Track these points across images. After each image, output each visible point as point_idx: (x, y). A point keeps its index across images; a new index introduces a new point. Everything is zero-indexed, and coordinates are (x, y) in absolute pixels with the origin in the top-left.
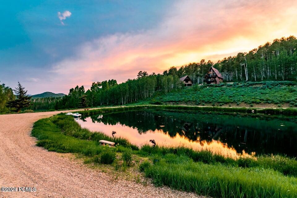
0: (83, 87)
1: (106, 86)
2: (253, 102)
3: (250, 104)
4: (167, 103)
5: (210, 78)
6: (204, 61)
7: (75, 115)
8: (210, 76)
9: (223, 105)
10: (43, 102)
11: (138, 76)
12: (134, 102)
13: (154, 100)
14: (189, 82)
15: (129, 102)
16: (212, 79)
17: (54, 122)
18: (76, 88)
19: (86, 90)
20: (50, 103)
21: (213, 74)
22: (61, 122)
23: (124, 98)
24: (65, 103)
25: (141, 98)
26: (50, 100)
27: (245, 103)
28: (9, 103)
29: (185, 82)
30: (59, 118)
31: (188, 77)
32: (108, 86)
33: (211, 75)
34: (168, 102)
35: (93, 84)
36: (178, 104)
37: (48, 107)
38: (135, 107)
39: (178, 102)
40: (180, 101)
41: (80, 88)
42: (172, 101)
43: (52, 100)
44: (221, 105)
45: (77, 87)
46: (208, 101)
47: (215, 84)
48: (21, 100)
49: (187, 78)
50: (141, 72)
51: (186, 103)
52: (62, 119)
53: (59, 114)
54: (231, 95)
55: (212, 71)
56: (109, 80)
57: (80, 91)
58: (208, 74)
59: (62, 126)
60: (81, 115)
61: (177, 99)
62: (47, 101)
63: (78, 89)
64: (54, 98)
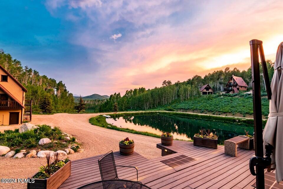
0: (119, 93)
1: (136, 93)
2: (247, 113)
3: (244, 114)
4: (177, 110)
5: (231, 86)
6: (229, 69)
7: (107, 116)
8: (232, 85)
9: (222, 114)
10: (91, 103)
11: (163, 84)
12: (154, 107)
13: (169, 108)
14: (209, 90)
15: (150, 108)
16: (233, 87)
17: (97, 119)
18: (114, 95)
19: (122, 96)
20: (96, 104)
21: (234, 82)
22: (99, 119)
23: (146, 104)
24: (106, 106)
25: (160, 105)
26: (96, 102)
27: (241, 113)
28: (75, 107)
29: (205, 90)
30: (99, 118)
31: (208, 85)
32: (138, 93)
33: (232, 83)
34: (180, 109)
35: (127, 91)
36: (186, 111)
37: (95, 108)
38: (149, 112)
39: (187, 109)
40: (189, 109)
41: (117, 94)
42: (182, 109)
43: (98, 102)
44: (219, 114)
45: (115, 93)
46: (211, 110)
47: (233, 93)
48: (81, 106)
49: (207, 87)
50: (165, 81)
51: (193, 111)
52: (100, 118)
53: (99, 116)
54: (234, 106)
55: (233, 80)
56: (140, 88)
57: (117, 96)
58: (229, 83)
59: (99, 121)
60: (110, 116)
61: (186, 107)
62: (95, 102)
63: (116, 95)
64: (100, 100)
